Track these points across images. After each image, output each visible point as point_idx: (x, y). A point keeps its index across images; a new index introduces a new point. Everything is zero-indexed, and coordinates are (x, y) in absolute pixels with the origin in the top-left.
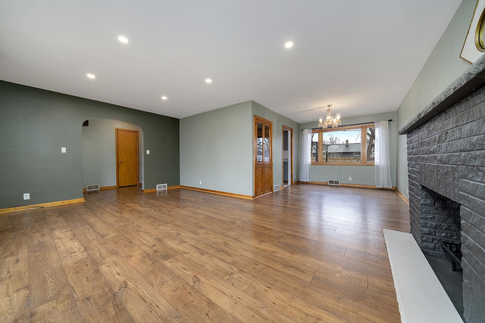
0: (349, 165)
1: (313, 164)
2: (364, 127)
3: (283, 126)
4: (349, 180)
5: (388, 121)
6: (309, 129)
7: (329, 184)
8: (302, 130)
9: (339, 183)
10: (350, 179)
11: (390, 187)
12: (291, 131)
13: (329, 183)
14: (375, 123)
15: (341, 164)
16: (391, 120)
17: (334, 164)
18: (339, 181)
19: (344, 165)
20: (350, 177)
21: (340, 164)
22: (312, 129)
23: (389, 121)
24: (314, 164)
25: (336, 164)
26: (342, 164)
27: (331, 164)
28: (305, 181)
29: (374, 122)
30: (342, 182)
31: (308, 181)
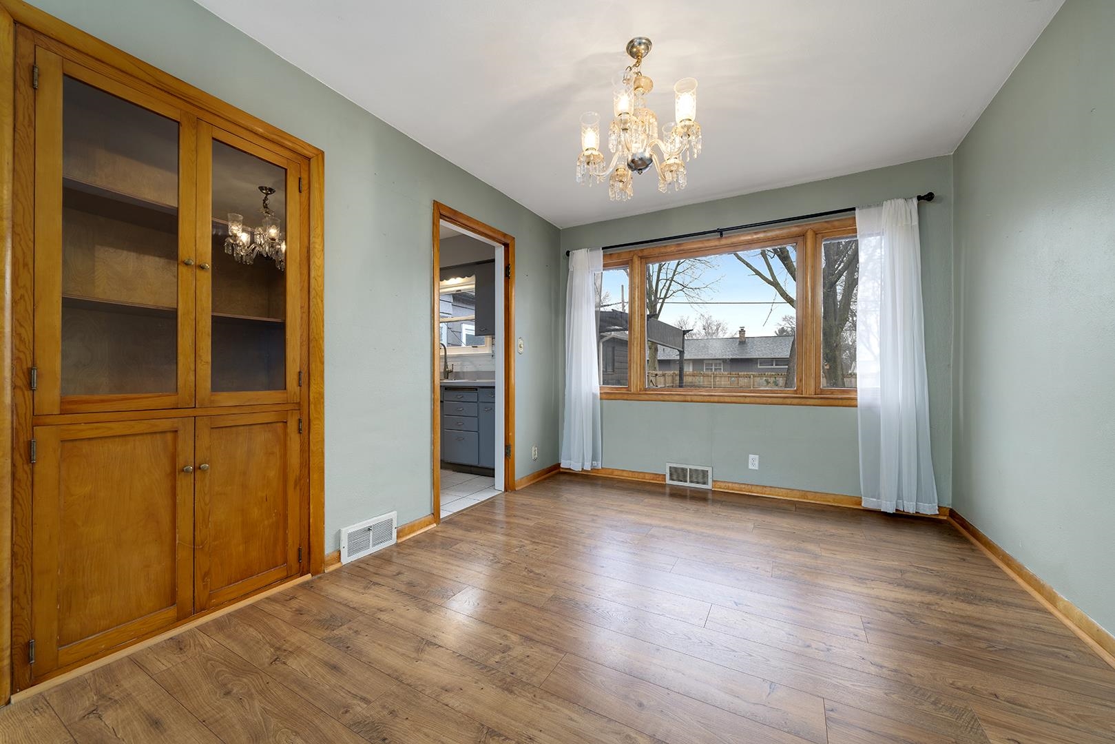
0: (748, 400)
1: (605, 396)
2: (810, 235)
3: (437, 206)
4: (751, 467)
5: (915, 201)
6: (592, 248)
7: (668, 482)
8: (568, 254)
9: (710, 481)
10: (754, 462)
11: (930, 509)
12: (506, 246)
13: (672, 479)
14: (857, 211)
15: (716, 399)
16: (929, 197)
17: (689, 398)
18: (710, 470)
19: (727, 399)
20: (751, 456)
21: (712, 399)
22: (603, 248)
23: (919, 198)
24: (613, 397)
25: (695, 398)
26: (722, 399)
27: (676, 398)
28: (577, 467)
29: (854, 209)
30: (720, 476)
31: (588, 467)
